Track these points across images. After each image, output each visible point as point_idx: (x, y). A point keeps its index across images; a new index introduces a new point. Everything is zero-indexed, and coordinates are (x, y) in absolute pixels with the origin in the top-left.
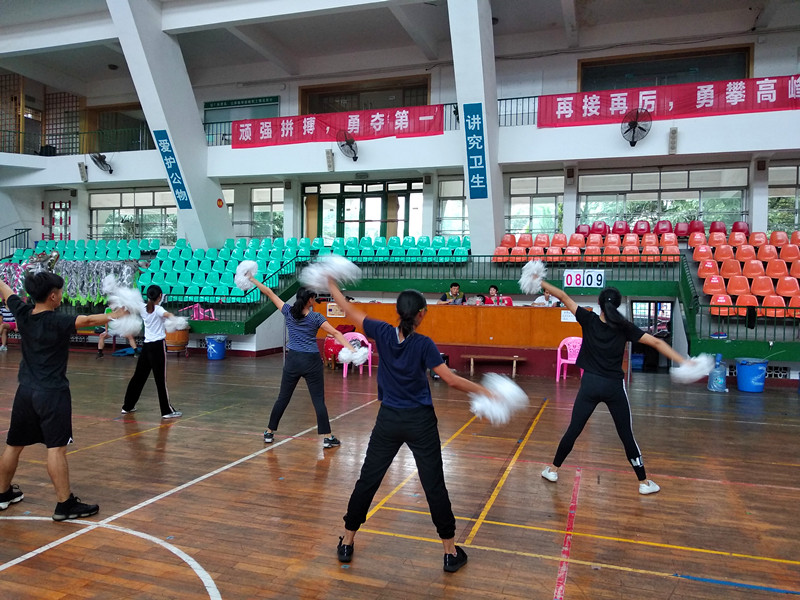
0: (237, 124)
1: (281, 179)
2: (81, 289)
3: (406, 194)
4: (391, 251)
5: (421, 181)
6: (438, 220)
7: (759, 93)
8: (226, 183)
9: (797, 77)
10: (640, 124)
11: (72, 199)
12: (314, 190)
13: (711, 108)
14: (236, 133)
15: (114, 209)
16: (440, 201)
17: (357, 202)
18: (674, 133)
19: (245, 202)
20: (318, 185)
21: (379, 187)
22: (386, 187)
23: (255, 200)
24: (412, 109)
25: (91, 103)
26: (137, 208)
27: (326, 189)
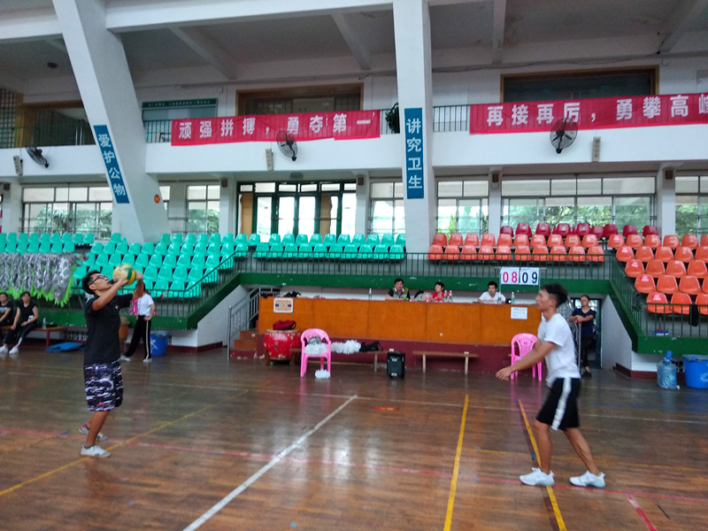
0: (176, 124)
1: (218, 177)
2: (15, 281)
3: (339, 194)
4: (328, 248)
5: (355, 182)
6: (370, 219)
7: (673, 108)
8: (164, 179)
9: (706, 94)
10: (568, 133)
11: (5, 192)
12: (249, 188)
13: (630, 120)
14: (176, 132)
15: (47, 203)
16: (371, 201)
17: (291, 200)
18: (597, 142)
19: (180, 198)
20: (253, 184)
21: (313, 187)
22: (319, 187)
23: (189, 198)
24: (350, 114)
25: (27, 100)
26: (71, 203)
27: (260, 188)
